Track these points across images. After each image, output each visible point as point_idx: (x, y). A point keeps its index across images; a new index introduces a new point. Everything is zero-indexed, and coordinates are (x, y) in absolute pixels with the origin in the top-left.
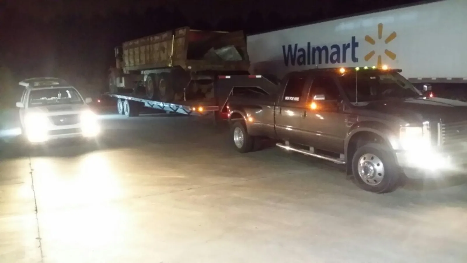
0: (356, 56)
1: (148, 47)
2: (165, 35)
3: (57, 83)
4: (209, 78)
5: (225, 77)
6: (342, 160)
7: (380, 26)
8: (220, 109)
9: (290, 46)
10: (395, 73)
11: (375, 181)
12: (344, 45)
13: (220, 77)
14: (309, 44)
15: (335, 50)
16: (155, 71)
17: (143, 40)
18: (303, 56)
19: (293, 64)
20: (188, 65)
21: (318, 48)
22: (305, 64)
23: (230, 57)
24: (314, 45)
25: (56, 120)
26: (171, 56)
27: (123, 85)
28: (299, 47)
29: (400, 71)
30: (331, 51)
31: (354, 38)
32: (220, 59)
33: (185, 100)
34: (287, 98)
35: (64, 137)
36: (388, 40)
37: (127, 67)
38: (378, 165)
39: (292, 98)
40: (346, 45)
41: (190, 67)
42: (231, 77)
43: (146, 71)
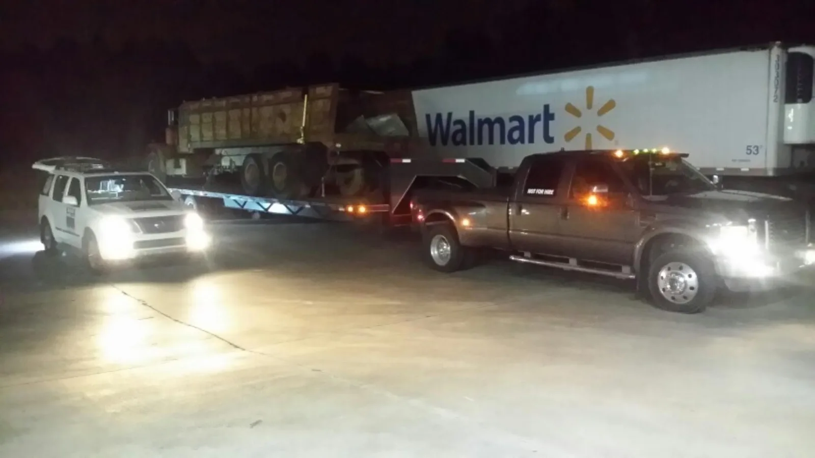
0: (551, 135)
1: (247, 112)
2: (286, 94)
3: (100, 167)
4: (353, 162)
5: (402, 161)
6: (626, 273)
7: (590, 91)
8: (391, 208)
9: (439, 116)
10: (677, 158)
11: (685, 298)
12: (531, 117)
13: (393, 160)
14: (472, 113)
15: (516, 123)
16: (260, 150)
17: (234, 100)
18: (463, 131)
19: (445, 142)
20: (335, 142)
21: (488, 121)
22: (465, 144)
23: (391, 130)
24: (480, 114)
25: (148, 225)
26: (302, 128)
27: (182, 171)
28: (455, 117)
29: (686, 155)
30: (509, 126)
31: (547, 107)
32: (373, 134)
33: (323, 195)
34: (530, 191)
35: (160, 252)
36: (601, 112)
37: (196, 142)
38: (690, 276)
39: (540, 191)
40: (535, 117)
41: (339, 145)
42: (412, 161)
43: (226, 150)
